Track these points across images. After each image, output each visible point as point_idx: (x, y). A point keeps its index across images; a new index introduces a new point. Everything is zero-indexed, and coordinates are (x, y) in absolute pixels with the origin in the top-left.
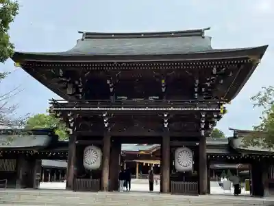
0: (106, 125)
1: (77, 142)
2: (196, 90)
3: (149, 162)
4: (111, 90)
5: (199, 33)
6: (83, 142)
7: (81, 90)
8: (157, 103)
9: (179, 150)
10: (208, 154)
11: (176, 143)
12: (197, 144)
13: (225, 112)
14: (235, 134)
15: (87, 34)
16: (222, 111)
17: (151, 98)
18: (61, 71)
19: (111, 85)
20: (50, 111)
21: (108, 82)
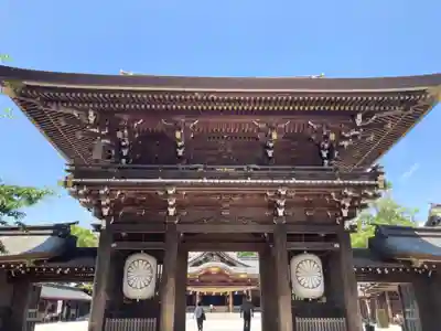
0: (172, 211)
1: (114, 245)
2: (325, 154)
6: (126, 246)
7: (125, 152)
9: (296, 261)
11: (297, 245)
12: (337, 246)
13: (386, 186)
16: (381, 185)
18: (91, 113)
19: (180, 144)
20: (66, 184)
21: (178, 135)
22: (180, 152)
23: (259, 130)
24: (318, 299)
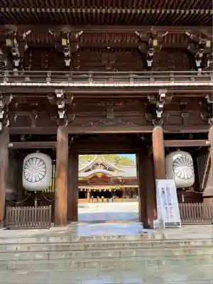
0: (61, 116)
1: (11, 145)
2: (198, 64)
7: (17, 63)
19: (66, 54)
21: (64, 42)
22: (68, 63)
23: (140, 40)
24: (187, 188)
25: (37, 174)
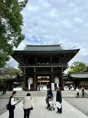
0: (35, 71)
1: (26, 76)
2: (60, 61)
3: (40, 81)
4: (36, 61)
5: (59, 46)
6: (28, 76)
7: (27, 61)
8: (49, 65)
9: (55, 78)
10: (64, 79)
11: (55, 76)
12: (61, 76)
13: (68, 67)
14: (69, 73)
15: (27, 45)
17: (47, 63)
18: (21, 55)
20: (18, 68)
25: (30, 81)
